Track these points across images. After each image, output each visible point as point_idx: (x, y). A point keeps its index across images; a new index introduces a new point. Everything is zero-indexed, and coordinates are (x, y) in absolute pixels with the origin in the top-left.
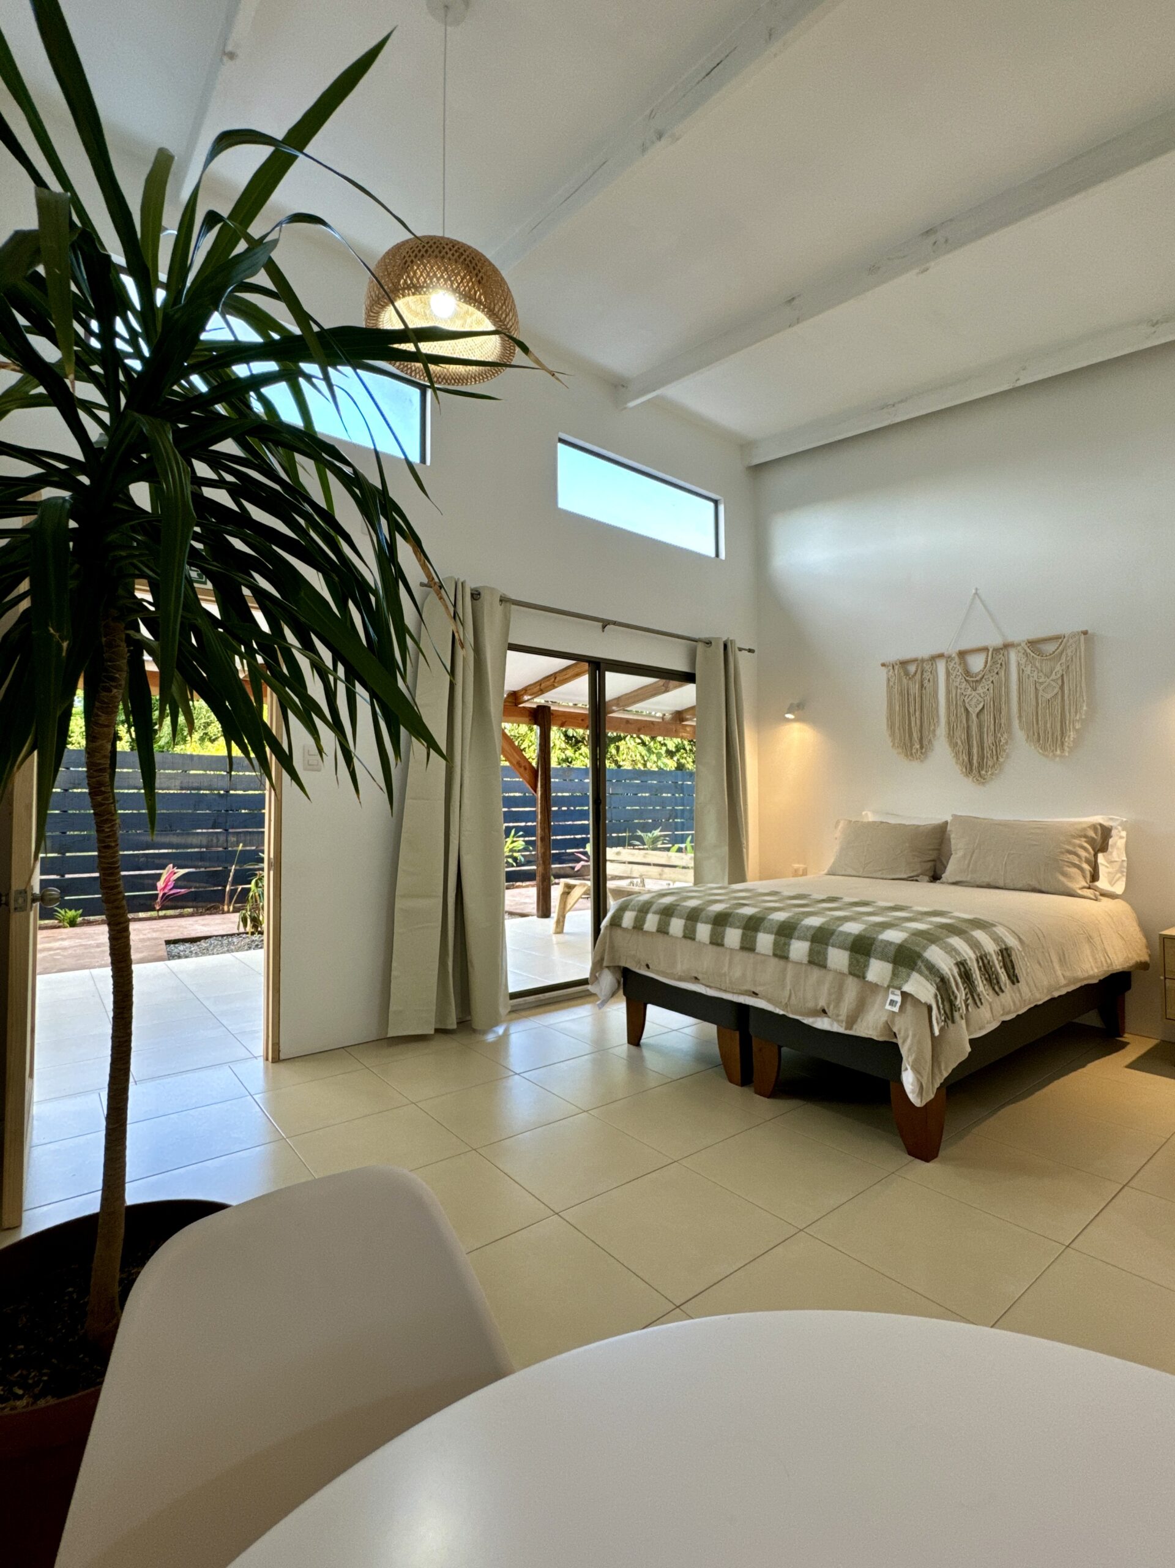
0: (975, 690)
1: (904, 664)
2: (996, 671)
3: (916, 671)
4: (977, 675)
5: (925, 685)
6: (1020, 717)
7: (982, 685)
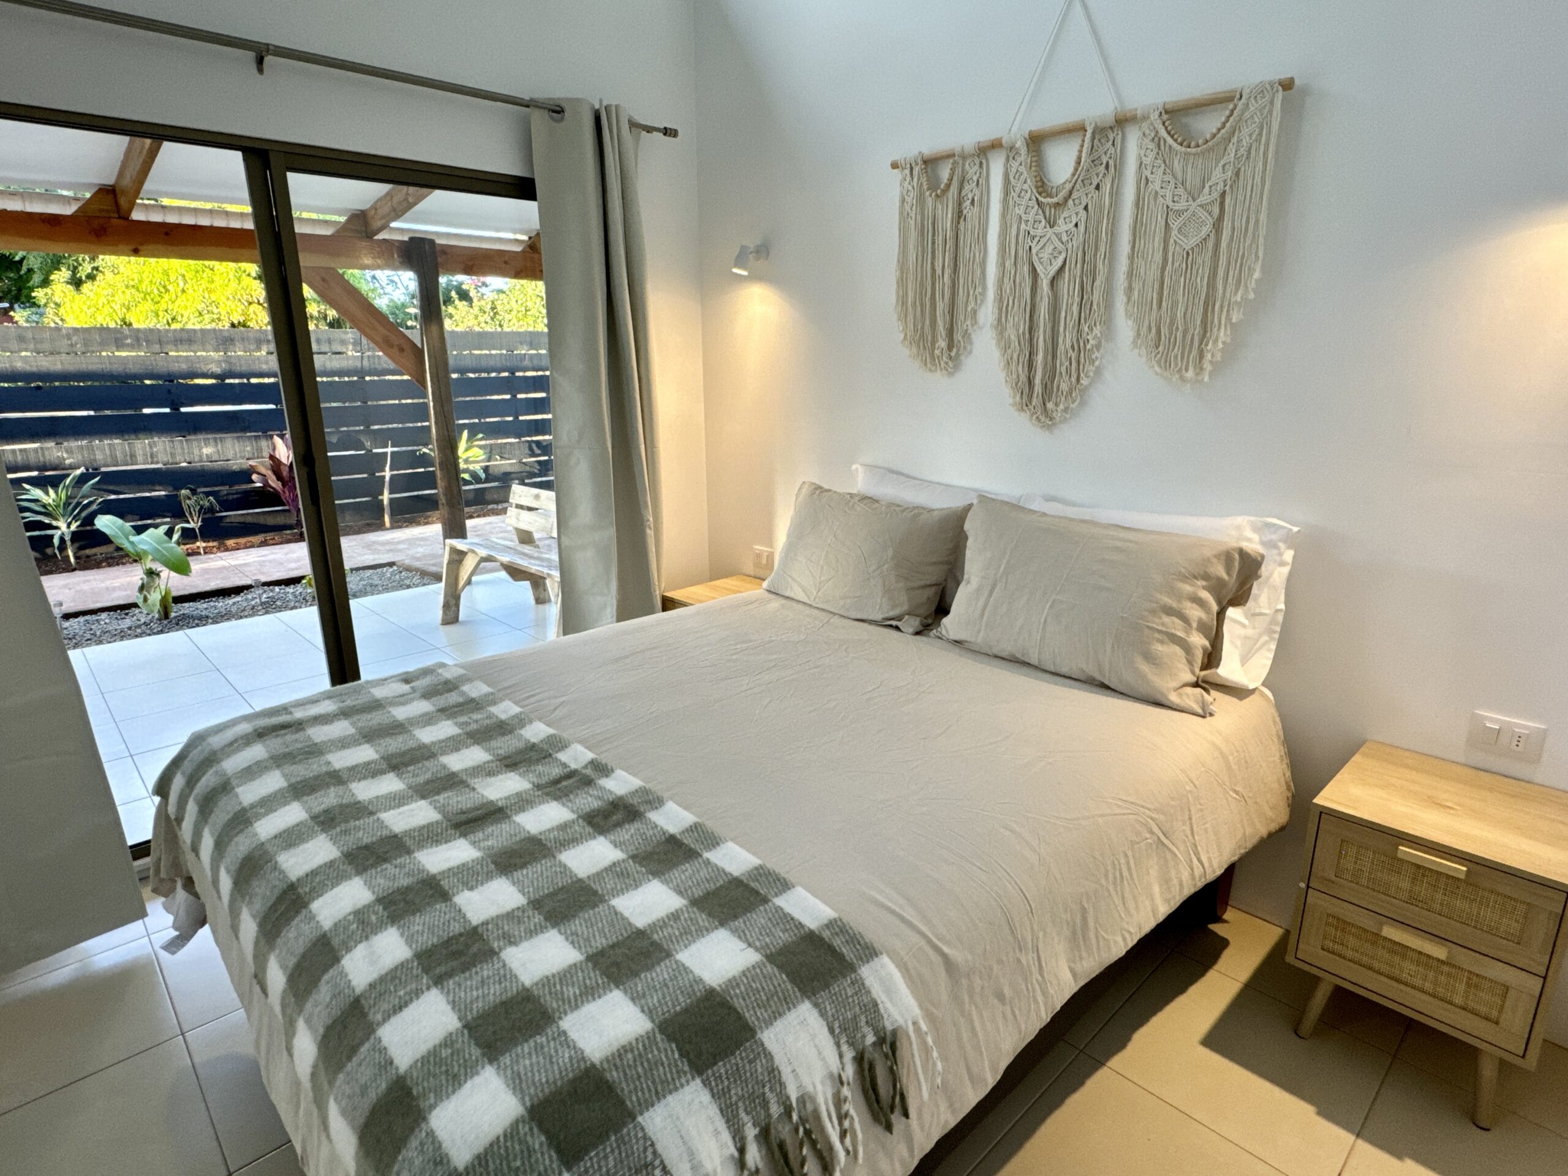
0: (1052, 224)
1: (930, 163)
2: (1095, 184)
3: (951, 180)
4: (1059, 189)
5: (965, 212)
6: (1130, 289)
7: (1066, 214)
